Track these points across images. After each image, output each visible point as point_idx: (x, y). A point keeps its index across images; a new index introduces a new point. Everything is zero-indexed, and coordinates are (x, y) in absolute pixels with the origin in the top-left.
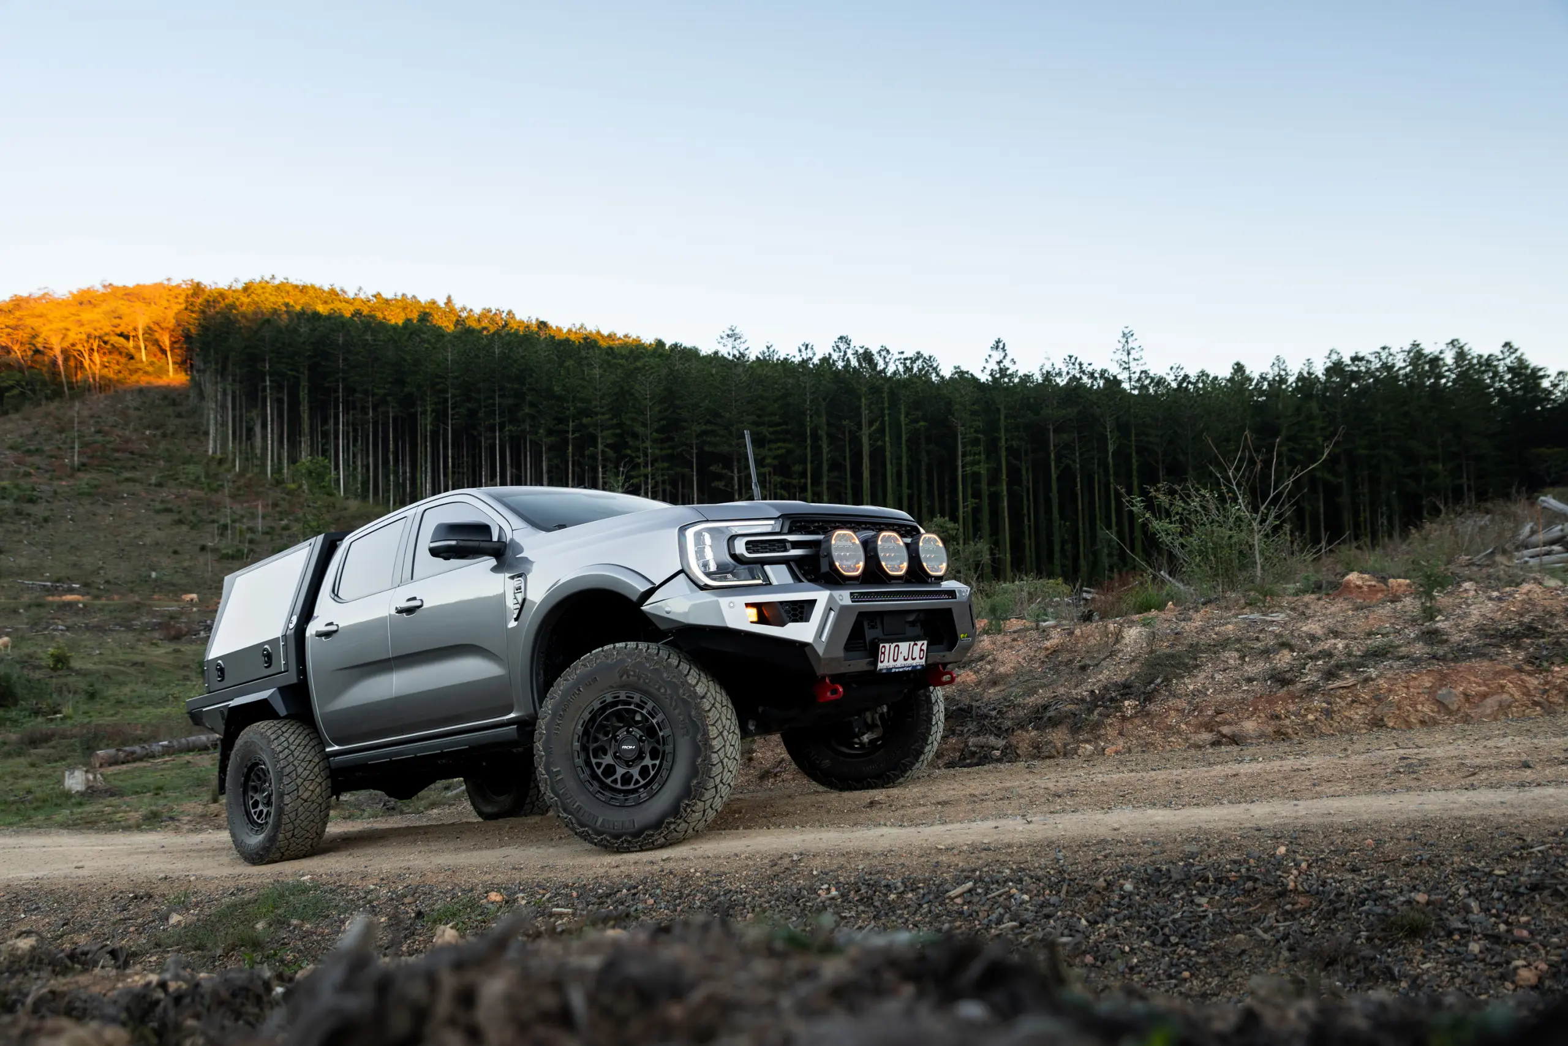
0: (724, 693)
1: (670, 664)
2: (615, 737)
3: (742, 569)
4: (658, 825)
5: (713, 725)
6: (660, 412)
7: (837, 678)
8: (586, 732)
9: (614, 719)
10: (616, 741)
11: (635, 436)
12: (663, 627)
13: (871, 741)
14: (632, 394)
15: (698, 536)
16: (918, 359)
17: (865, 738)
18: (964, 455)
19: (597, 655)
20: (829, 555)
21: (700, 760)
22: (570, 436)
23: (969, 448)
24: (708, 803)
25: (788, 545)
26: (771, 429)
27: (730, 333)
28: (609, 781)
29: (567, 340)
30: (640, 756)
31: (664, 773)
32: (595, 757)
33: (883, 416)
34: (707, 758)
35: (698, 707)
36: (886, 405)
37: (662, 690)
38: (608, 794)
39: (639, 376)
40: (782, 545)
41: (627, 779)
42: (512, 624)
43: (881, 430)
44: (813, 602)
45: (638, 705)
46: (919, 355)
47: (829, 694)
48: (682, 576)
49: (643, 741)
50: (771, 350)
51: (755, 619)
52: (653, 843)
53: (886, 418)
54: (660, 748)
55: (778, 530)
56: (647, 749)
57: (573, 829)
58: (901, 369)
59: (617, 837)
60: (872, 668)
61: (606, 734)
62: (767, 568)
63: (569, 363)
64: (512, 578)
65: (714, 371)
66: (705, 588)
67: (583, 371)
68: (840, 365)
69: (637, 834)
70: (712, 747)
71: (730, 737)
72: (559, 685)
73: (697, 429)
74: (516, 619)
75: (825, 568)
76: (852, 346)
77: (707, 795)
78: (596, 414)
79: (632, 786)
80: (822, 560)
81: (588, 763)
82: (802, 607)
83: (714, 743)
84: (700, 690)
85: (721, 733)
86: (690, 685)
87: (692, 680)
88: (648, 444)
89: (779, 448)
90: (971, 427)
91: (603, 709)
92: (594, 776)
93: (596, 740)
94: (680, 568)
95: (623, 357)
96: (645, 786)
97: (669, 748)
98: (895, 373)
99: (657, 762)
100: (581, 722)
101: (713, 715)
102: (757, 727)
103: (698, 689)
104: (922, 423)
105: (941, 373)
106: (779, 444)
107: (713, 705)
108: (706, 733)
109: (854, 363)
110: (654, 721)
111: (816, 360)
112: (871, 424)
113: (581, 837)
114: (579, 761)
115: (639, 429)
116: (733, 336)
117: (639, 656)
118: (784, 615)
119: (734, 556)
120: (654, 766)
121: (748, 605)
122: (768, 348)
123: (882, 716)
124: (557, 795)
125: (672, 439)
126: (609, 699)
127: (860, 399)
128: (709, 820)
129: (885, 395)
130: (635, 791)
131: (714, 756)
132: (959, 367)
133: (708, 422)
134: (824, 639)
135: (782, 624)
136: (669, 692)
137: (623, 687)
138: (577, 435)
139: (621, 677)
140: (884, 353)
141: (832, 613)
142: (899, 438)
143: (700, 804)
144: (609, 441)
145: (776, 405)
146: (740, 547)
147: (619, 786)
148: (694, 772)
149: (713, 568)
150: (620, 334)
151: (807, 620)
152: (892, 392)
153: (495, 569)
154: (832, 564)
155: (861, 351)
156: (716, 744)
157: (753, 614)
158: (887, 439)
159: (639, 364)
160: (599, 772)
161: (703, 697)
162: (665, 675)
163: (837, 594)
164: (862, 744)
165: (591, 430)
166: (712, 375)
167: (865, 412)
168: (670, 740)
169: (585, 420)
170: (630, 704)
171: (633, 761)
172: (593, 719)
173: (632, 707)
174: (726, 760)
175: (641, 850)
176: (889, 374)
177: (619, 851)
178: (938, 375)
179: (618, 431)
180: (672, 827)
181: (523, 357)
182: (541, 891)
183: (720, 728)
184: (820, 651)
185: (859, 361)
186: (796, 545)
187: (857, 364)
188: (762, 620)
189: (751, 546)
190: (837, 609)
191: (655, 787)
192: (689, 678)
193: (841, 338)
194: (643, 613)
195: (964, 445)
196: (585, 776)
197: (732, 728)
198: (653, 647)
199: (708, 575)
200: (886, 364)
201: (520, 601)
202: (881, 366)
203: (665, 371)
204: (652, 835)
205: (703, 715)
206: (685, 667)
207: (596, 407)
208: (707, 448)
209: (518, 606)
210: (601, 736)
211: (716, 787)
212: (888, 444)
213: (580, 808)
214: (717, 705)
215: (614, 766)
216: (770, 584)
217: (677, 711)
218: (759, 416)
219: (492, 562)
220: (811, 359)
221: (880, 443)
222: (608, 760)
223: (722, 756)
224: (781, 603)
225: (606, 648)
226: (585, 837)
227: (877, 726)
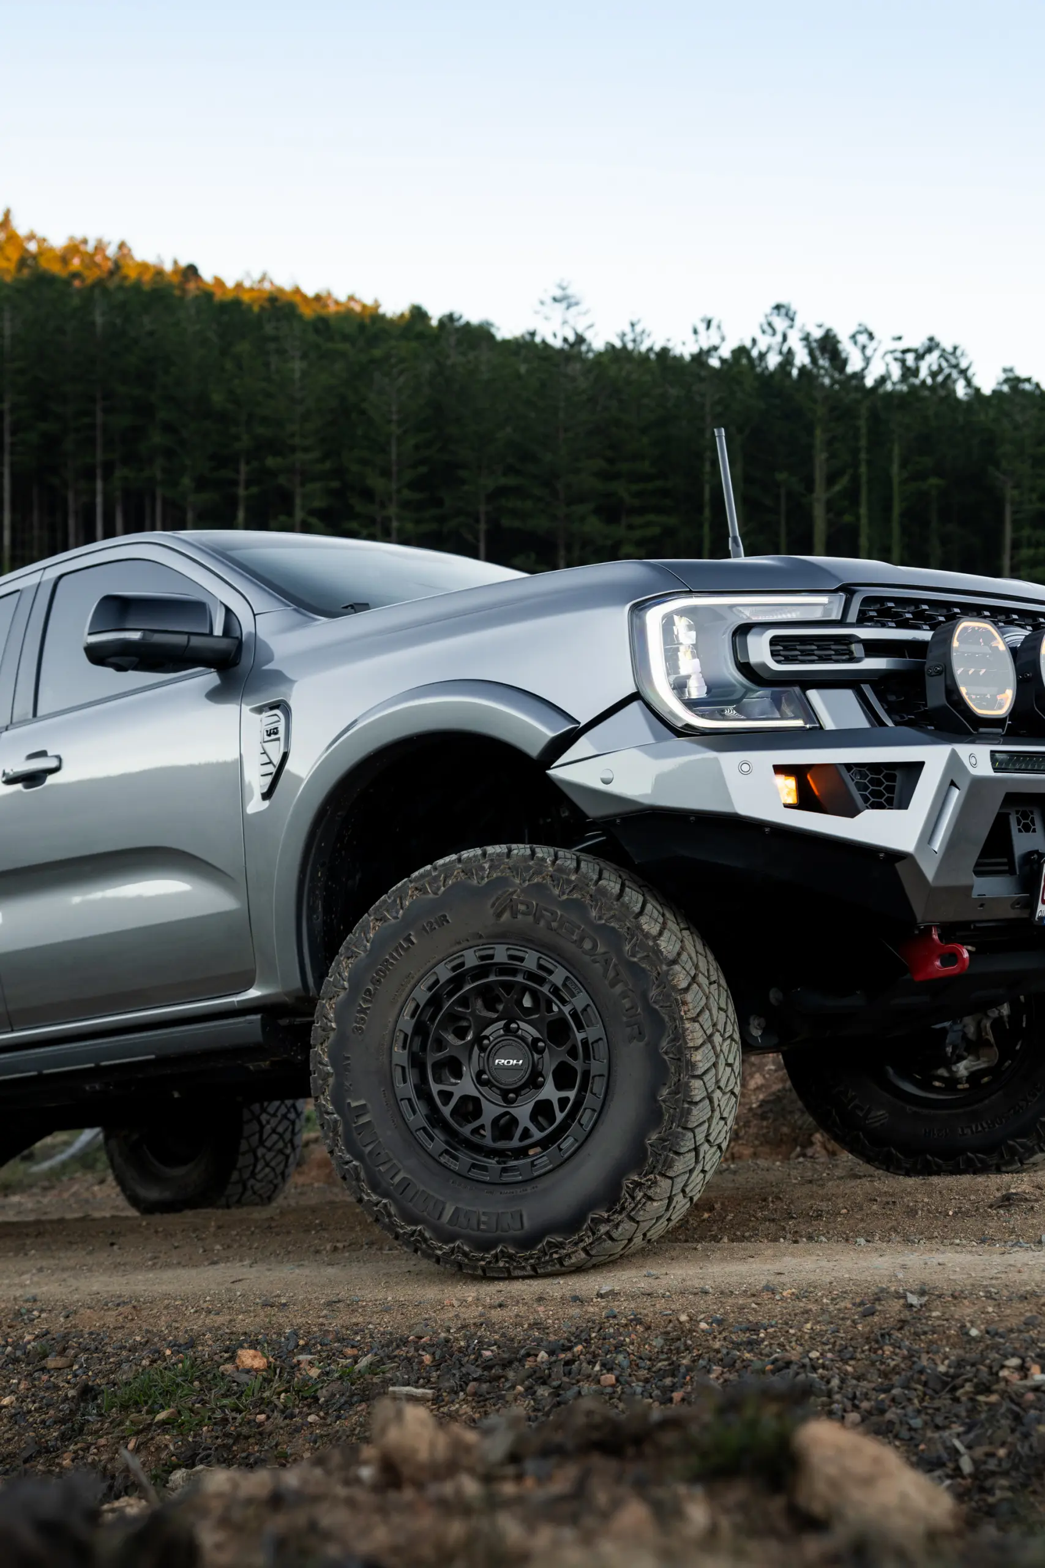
0: (711, 957)
1: (603, 892)
2: (479, 1040)
3: (760, 697)
4: (572, 1224)
5: (694, 1020)
6: (417, 447)
7: (954, 931)
8: (420, 1029)
9: (479, 1003)
10: (482, 1049)
11: (368, 494)
12: (593, 811)
13: (974, 1077)
14: (363, 412)
15: (668, 624)
16: (929, 350)
17: (962, 1068)
18: (1016, 545)
19: (448, 869)
20: (946, 670)
21: (665, 1092)
22: (242, 492)
23: (1026, 532)
24: (680, 1183)
25: (857, 649)
26: (635, 487)
27: (558, 293)
28: (466, 1130)
29: (236, 303)
30: (534, 1081)
31: (586, 1117)
32: (438, 1080)
33: (856, 465)
34: (681, 1090)
35: (664, 981)
36: (863, 443)
37: (587, 945)
38: (466, 1158)
39: (377, 375)
40: (842, 647)
41: (505, 1127)
42: (255, 805)
43: (852, 495)
44: (916, 768)
45: (530, 976)
46: (932, 345)
47: (938, 963)
48: (635, 707)
49: (541, 1052)
50: (638, 329)
51: (792, 799)
52: (560, 1261)
53: (863, 469)
54: (578, 1065)
55: (836, 615)
56: (549, 1064)
57: (391, 1227)
58: (896, 372)
59: (485, 1245)
60: (1025, 915)
61: (461, 1033)
62: (813, 695)
63: (243, 347)
64: (259, 710)
65: (523, 369)
66: (686, 732)
67: (267, 365)
68: (773, 361)
69: (527, 1242)
70: (693, 1065)
71: (725, 1047)
72: (365, 930)
73: (489, 483)
74: (267, 795)
75: (935, 698)
76: (798, 322)
77: (681, 1165)
78: (293, 449)
79: (515, 1143)
80: (929, 681)
81: (423, 1092)
82: (892, 778)
83: (697, 1057)
84: (668, 945)
85: (710, 1038)
86: (647, 935)
87: (649, 925)
88: (392, 510)
89: (648, 524)
90: (1032, 489)
91: (457, 982)
92: (435, 1118)
93: (440, 1044)
94: (633, 690)
95: (345, 338)
96: (544, 1144)
97: (597, 1067)
98: (883, 380)
99: (572, 1095)
100: (410, 1007)
101: (694, 999)
102: (766, 1032)
103: (663, 943)
104: (934, 481)
105: (977, 382)
106: (651, 517)
107: (694, 978)
108: (679, 1036)
109: (802, 358)
110: (566, 1010)
111: (726, 352)
112: (831, 480)
113: (407, 1243)
114: (406, 1089)
115: (376, 483)
116: (564, 300)
117: (538, 873)
118: (856, 794)
119: (745, 668)
120: (563, 1102)
121: (779, 769)
122: (633, 325)
123: (997, 1023)
124: (359, 1156)
125: (439, 503)
126: (471, 959)
127: (810, 432)
128: (676, 1217)
129: (862, 423)
130: (522, 1152)
131: (696, 1084)
132: (1011, 370)
133: (510, 470)
134: (937, 844)
135: (851, 811)
136: (601, 949)
137: (501, 937)
138: (254, 490)
139: (499, 915)
140: (862, 339)
141: (955, 794)
142: (887, 509)
143: (665, 1184)
144: (317, 504)
145: (645, 440)
146: (759, 650)
147: (488, 1141)
148: (653, 1115)
149: (696, 690)
150: (341, 295)
151: (904, 805)
152: (875, 418)
153: (216, 695)
154: (952, 692)
155: (817, 334)
156: (701, 1059)
157: (787, 787)
158: (863, 510)
159: (377, 353)
160: (446, 1111)
161: (674, 962)
162: (594, 913)
163: (964, 750)
164: (952, 1082)
165: (282, 480)
166: (519, 377)
167: (821, 457)
168: (601, 1049)
169: (271, 462)
170: (514, 972)
171: (517, 1091)
172: (435, 1002)
173: (519, 978)
174: (718, 1094)
175: (536, 1276)
176: (869, 382)
177: (486, 1276)
178: (969, 383)
179: (335, 484)
180: (603, 1229)
181: (151, 334)
182: (349, 1351)
183: (707, 1025)
184: (929, 871)
185: (811, 353)
186: (874, 648)
187: (807, 360)
188: (806, 801)
189: (782, 647)
190: (965, 784)
191: (568, 1143)
192: (643, 920)
193: (778, 307)
194: (552, 783)
195: (1017, 525)
196: (418, 1118)
197: (729, 1028)
198: (567, 858)
199: (691, 705)
200: (867, 360)
201: (276, 760)
202: (854, 365)
203: (428, 367)
204: (561, 1246)
205: (673, 998)
206: (634, 898)
207: (293, 435)
208: (506, 522)
209: (272, 769)
210: (450, 1038)
211: (696, 1149)
212: (864, 521)
213: (406, 1184)
214: (702, 979)
215: (476, 1101)
216: (821, 728)
217: (619, 988)
218: (611, 461)
219: (210, 678)
220: (715, 348)
221: (847, 518)
222: (465, 1086)
223: (711, 1085)
224: (848, 766)
225: (465, 854)
226: (416, 1245)
227: (987, 1043)
